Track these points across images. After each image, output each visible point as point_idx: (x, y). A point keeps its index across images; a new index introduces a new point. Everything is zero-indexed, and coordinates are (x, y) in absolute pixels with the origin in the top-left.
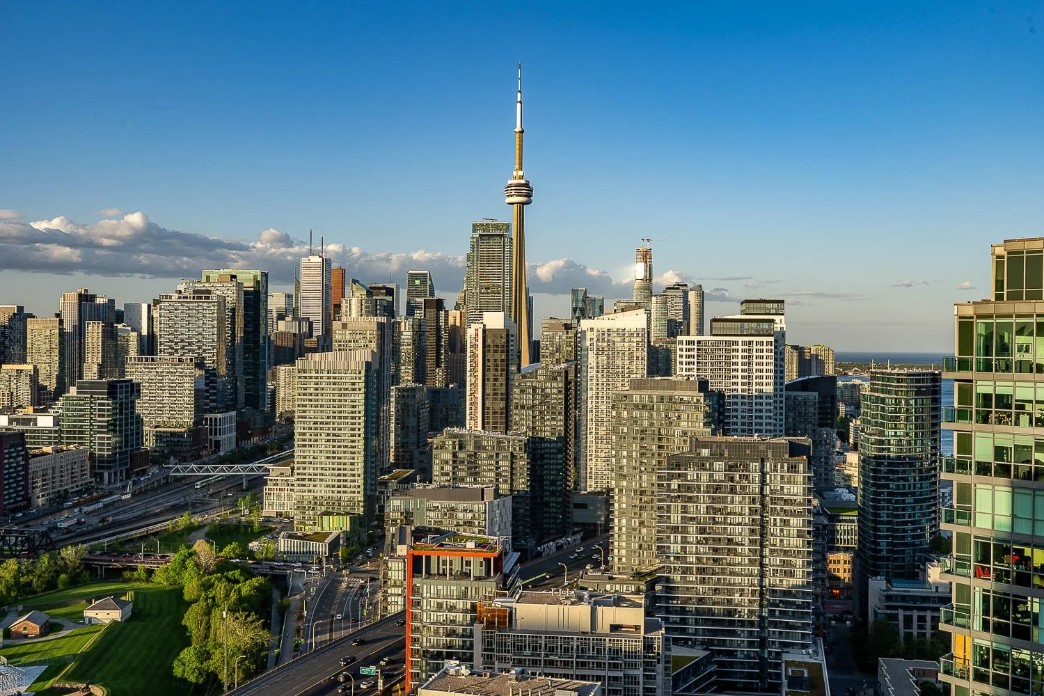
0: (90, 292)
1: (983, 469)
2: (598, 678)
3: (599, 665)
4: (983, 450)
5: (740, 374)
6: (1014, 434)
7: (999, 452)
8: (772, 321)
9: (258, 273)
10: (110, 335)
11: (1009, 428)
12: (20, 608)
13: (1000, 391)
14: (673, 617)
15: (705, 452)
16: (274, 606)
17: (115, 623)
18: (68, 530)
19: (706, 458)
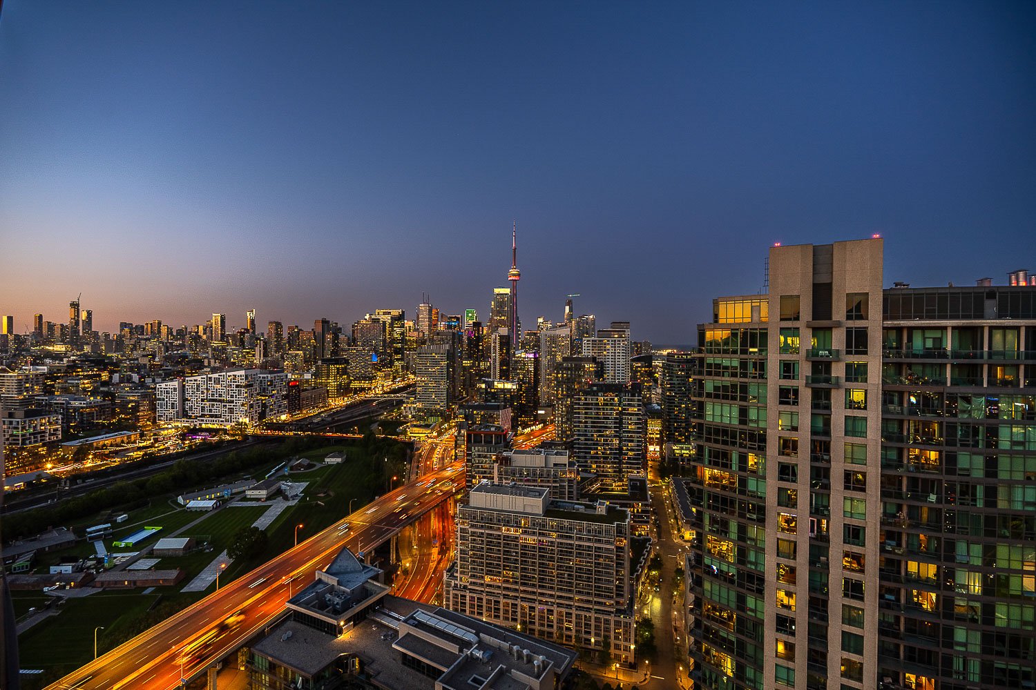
0: (327, 319)
1: (709, 395)
2: (548, 487)
3: (549, 481)
4: (709, 387)
5: (610, 360)
6: (722, 381)
7: (716, 388)
8: (624, 331)
9: (400, 311)
10: (336, 337)
11: (719, 378)
12: (297, 457)
13: (717, 362)
14: (581, 460)
15: (595, 388)
16: (408, 456)
17: (338, 463)
18: (318, 423)
19: (595, 391)
